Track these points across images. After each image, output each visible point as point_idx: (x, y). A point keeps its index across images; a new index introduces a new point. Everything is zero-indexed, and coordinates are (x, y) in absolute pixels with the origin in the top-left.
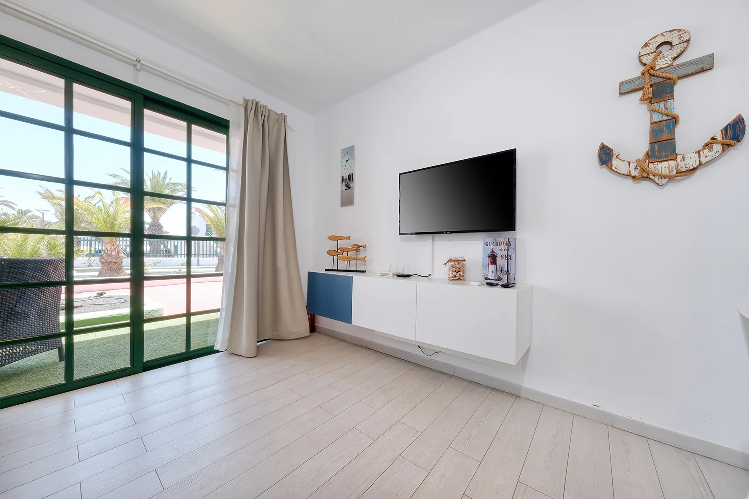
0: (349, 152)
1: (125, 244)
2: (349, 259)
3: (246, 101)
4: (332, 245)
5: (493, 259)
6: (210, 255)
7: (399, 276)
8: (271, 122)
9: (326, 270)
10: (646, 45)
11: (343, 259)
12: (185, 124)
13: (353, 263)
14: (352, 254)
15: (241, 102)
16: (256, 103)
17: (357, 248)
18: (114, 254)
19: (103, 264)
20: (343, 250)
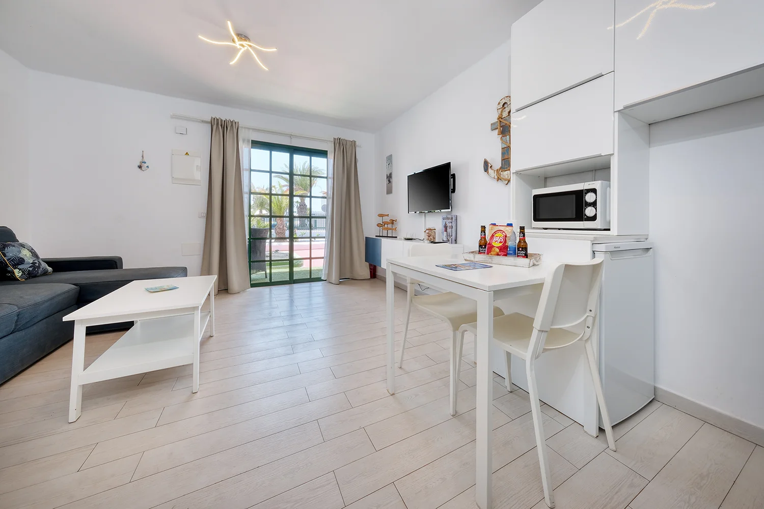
0: (390, 158)
1: (286, 221)
2: (388, 229)
3: (335, 139)
4: (380, 220)
5: (446, 227)
6: (321, 228)
7: (405, 239)
8: (348, 147)
9: (376, 236)
10: (499, 104)
11: (385, 229)
12: (309, 157)
13: (390, 231)
14: (390, 226)
15: (332, 140)
16: (340, 139)
17: (392, 222)
18: (281, 227)
19: (276, 234)
20: (385, 223)
